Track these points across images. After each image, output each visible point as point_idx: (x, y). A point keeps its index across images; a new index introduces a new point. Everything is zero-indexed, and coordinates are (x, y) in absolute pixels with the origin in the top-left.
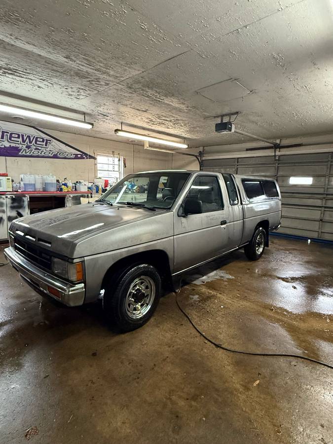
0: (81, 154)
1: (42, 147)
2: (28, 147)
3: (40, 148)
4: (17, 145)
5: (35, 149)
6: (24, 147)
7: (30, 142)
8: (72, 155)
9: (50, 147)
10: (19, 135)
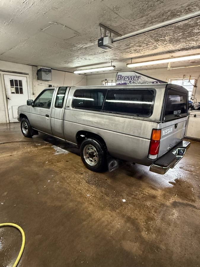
0: (157, 81)
1: (136, 81)
2: (130, 82)
3: (135, 82)
4: (126, 82)
5: (133, 82)
6: (129, 82)
7: (131, 79)
8: (150, 83)
9: (140, 80)
10: (127, 77)
